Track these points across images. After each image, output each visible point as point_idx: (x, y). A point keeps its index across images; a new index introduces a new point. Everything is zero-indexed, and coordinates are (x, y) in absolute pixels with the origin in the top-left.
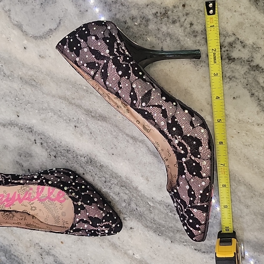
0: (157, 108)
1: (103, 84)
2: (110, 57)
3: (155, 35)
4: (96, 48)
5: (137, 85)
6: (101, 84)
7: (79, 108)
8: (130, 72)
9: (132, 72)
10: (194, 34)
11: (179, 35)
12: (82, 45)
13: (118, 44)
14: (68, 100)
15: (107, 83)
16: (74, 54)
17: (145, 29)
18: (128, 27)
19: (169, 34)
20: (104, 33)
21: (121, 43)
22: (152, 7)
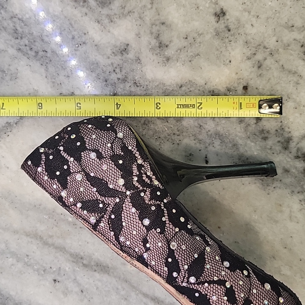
0: (217, 286)
1: (114, 239)
2: (125, 193)
3: (194, 135)
4: (98, 175)
5: (179, 245)
6: (109, 239)
7: (61, 251)
8: (164, 219)
9: (167, 220)
10: (263, 134)
11: (236, 135)
12: (71, 168)
13: (140, 167)
14: (41, 238)
15: (122, 239)
16: (58, 184)
17: (177, 125)
18: (146, 122)
19: (219, 135)
20: (112, 146)
21: (143, 164)
22: (188, 89)
